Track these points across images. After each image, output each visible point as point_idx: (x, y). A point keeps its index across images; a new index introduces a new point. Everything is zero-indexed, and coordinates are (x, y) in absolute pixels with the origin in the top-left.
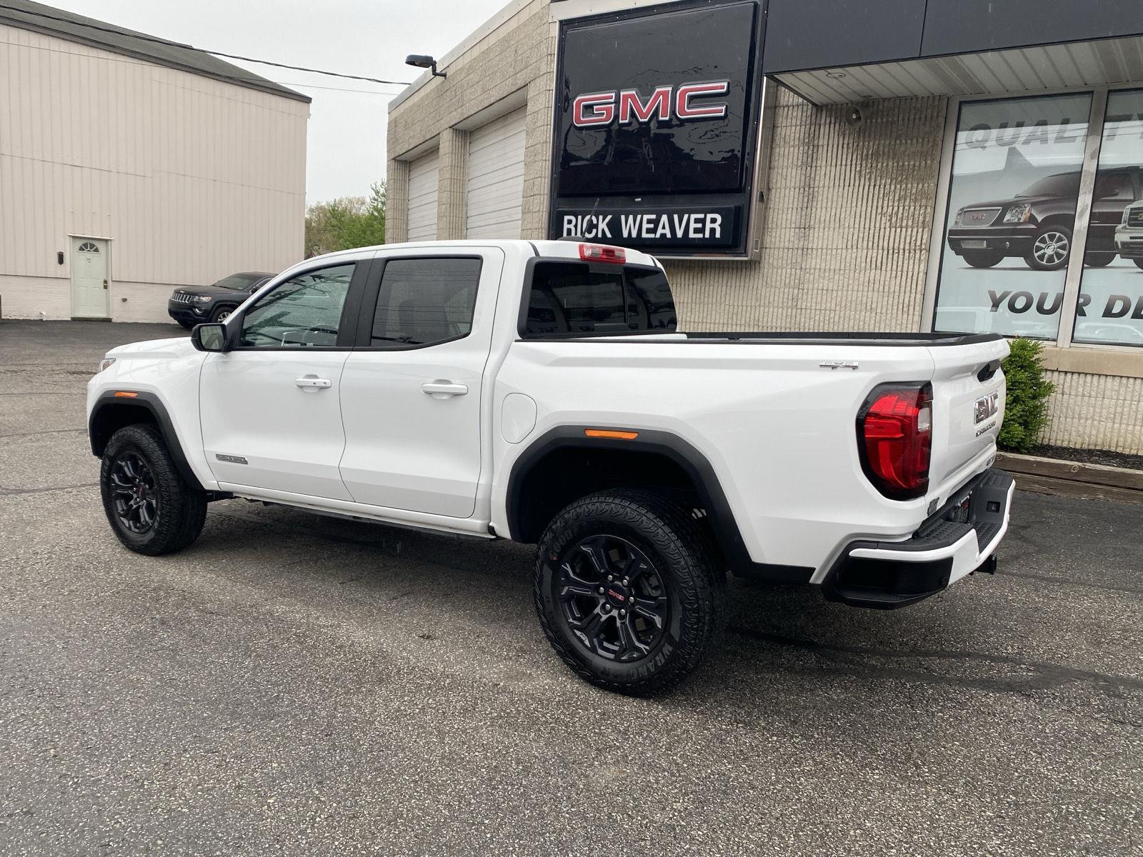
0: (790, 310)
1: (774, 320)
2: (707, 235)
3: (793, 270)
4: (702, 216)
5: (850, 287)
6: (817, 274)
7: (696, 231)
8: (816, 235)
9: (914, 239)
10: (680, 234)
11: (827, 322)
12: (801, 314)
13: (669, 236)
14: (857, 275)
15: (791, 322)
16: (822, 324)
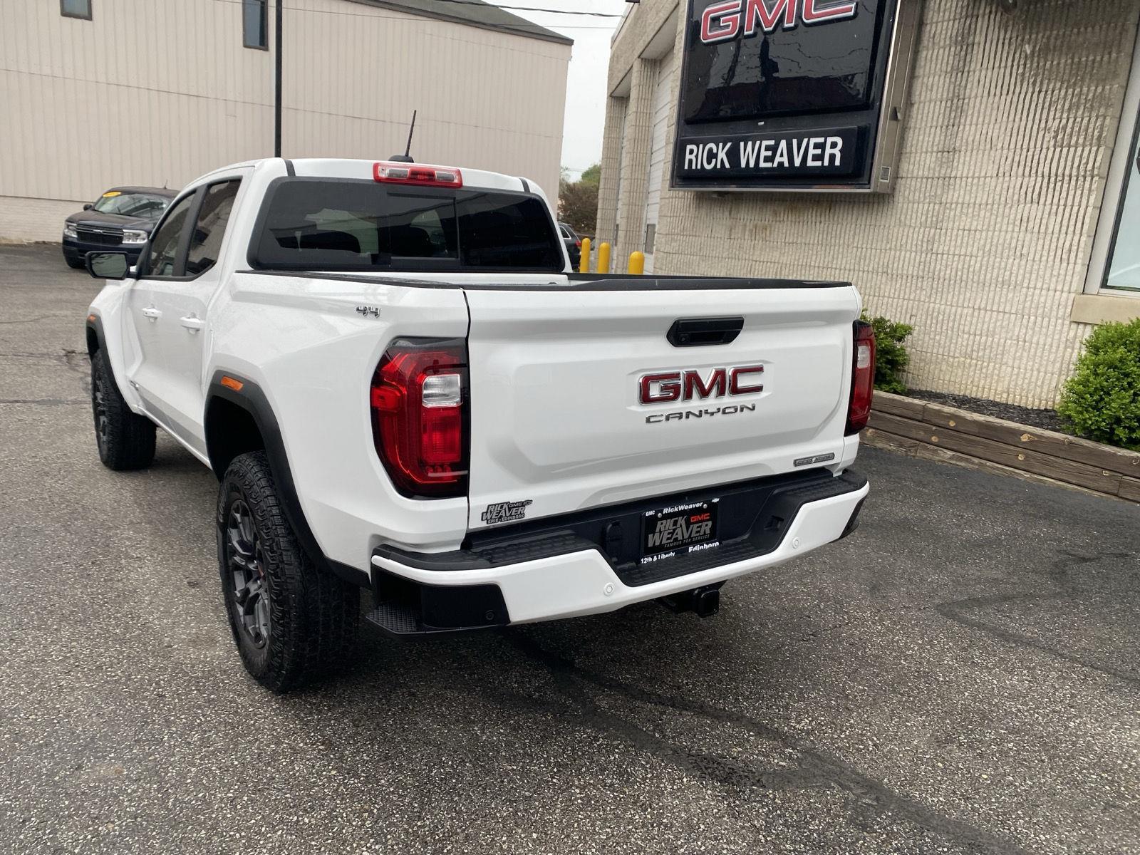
0: (924, 255)
1: (906, 268)
2: (826, 163)
3: (932, 205)
4: (821, 140)
5: (998, 226)
6: (959, 209)
7: (815, 158)
8: (961, 161)
9: (1084, 161)
10: (797, 162)
11: (965, 271)
12: (936, 260)
13: (786, 165)
14: (1007, 210)
15: (924, 270)
16: (959, 273)
